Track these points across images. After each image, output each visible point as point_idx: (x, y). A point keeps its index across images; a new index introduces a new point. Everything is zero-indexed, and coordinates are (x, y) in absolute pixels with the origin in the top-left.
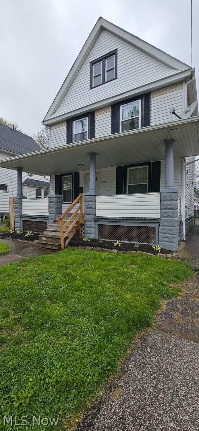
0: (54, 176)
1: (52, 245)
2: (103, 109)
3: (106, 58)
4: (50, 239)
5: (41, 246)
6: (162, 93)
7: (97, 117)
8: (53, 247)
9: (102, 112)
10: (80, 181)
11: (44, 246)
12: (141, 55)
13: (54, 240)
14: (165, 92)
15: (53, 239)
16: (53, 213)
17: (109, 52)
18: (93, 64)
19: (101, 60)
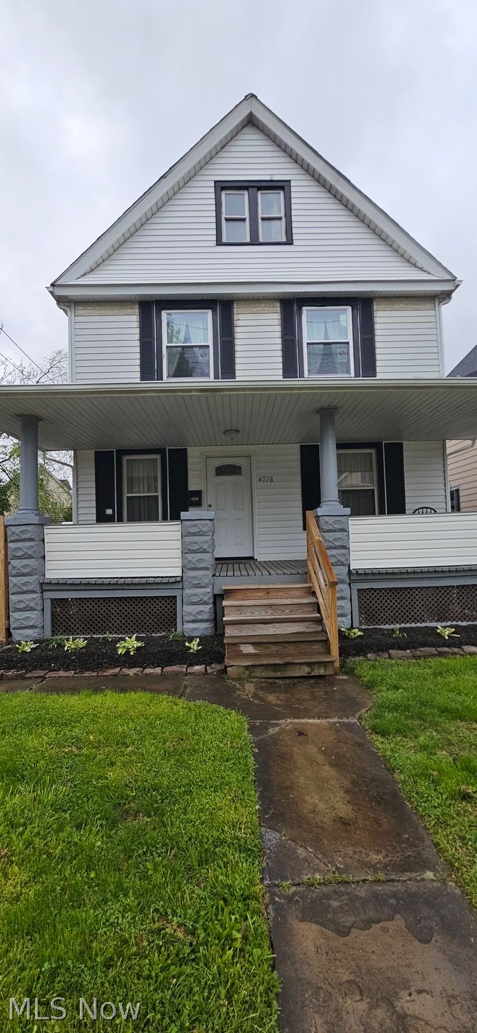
0: (91, 454)
1: (309, 664)
2: (256, 302)
3: (259, 188)
4: (274, 648)
5: (264, 674)
6: (396, 307)
7: (240, 317)
8: (313, 670)
9: (255, 310)
10: (190, 474)
11: (275, 671)
12: (348, 217)
13: (291, 648)
14: (402, 305)
15: (286, 645)
16: (206, 569)
17: (268, 178)
18: (223, 189)
19: (246, 188)
